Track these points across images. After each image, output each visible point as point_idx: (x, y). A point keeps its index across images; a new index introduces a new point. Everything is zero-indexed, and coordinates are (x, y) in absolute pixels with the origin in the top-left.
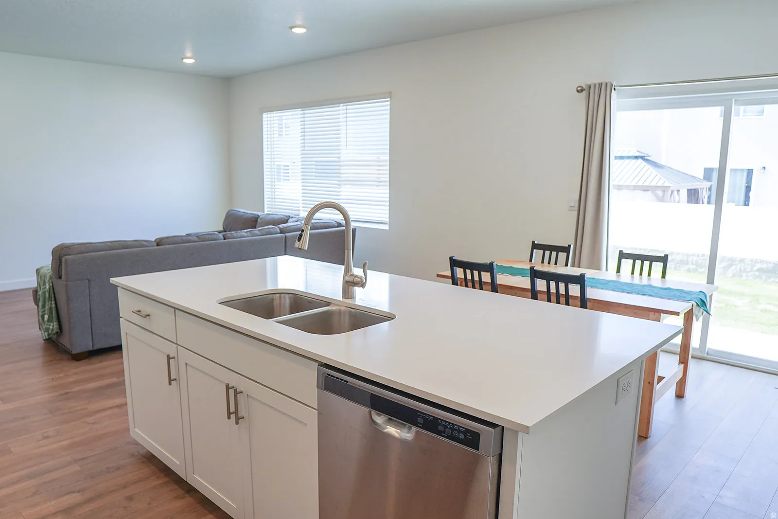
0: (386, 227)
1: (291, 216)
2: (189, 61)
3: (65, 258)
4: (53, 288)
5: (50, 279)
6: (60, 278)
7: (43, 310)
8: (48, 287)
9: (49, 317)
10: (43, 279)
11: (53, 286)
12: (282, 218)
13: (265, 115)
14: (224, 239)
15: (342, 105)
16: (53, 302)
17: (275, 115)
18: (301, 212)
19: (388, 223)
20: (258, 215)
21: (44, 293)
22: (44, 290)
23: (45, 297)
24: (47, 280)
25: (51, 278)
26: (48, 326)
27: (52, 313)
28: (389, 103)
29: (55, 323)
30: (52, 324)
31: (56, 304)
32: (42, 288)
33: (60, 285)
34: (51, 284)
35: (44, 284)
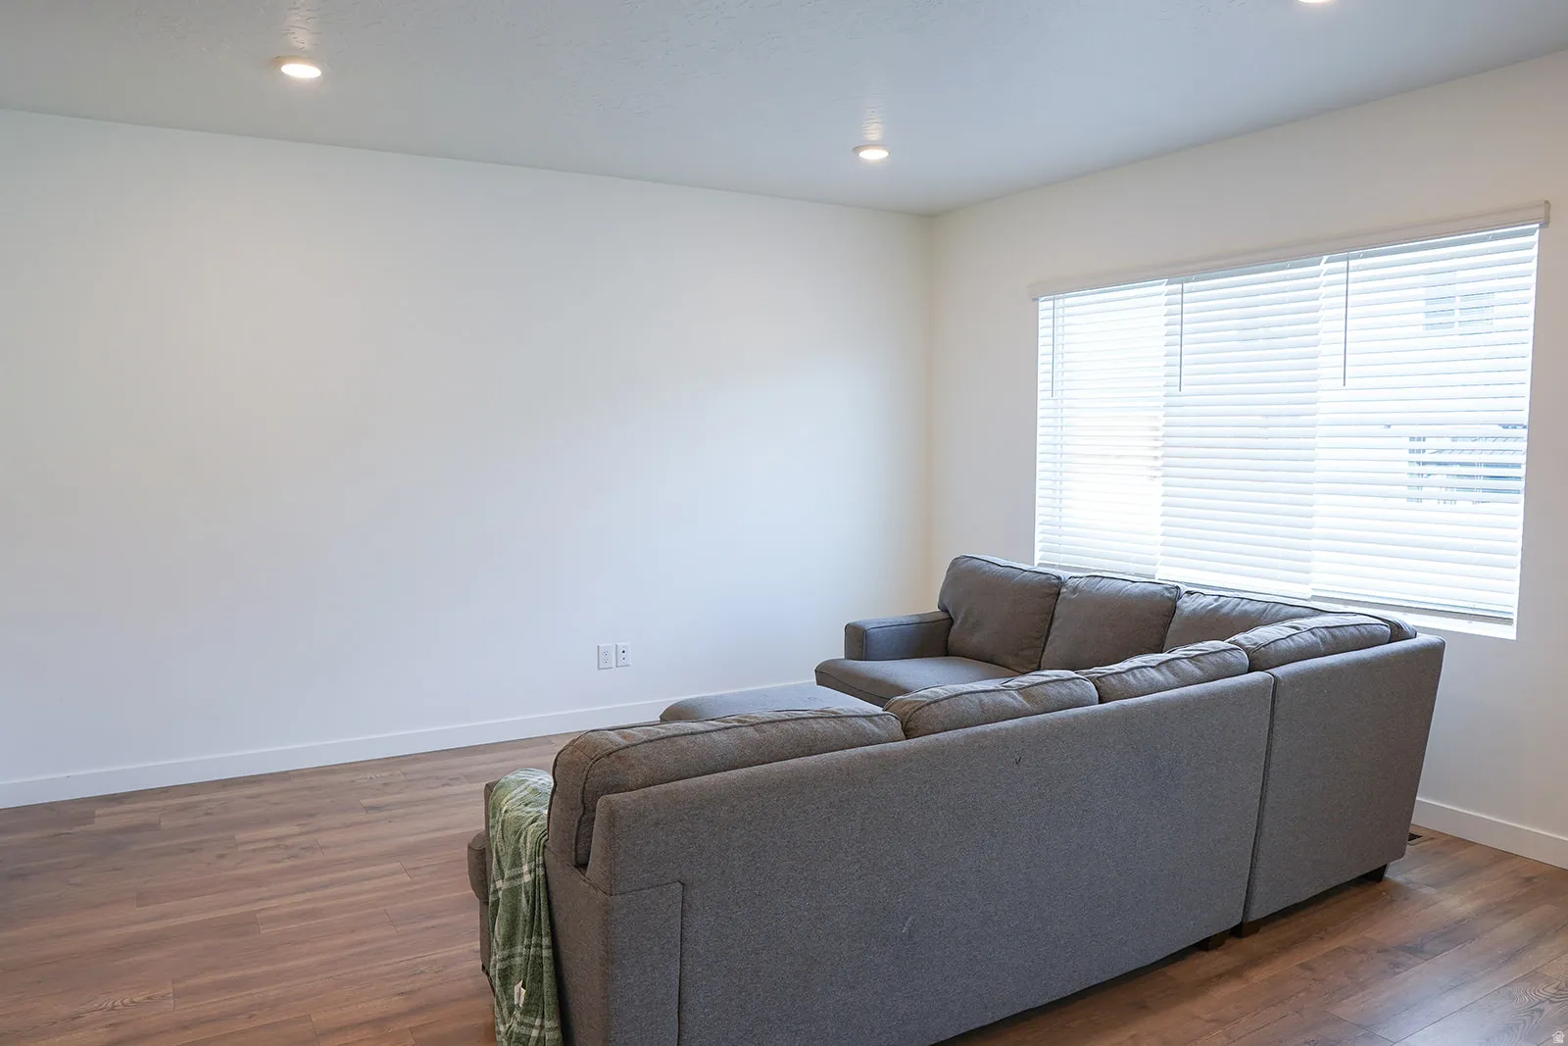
0: (1509, 633)
1: (1184, 588)
2: (873, 155)
3: (609, 802)
4: (547, 883)
5: (536, 854)
6: (582, 865)
7: (506, 953)
8: (527, 878)
9: (529, 995)
10: (513, 839)
11: (545, 875)
12: (1154, 594)
13: (1044, 305)
14: (1101, 701)
15: (1326, 258)
16: (546, 941)
17: (1068, 301)
18: (1157, 566)
19: (1515, 617)
20: (1059, 578)
21: (513, 892)
22: (516, 883)
23: (514, 910)
24: (528, 849)
25: (541, 847)
26: (524, 1030)
27: (541, 981)
28: (1535, 238)
29: (548, 1024)
30: (538, 1022)
31: (555, 946)
32: (507, 873)
33: (578, 896)
34: (540, 872)
35: (516, 863)
